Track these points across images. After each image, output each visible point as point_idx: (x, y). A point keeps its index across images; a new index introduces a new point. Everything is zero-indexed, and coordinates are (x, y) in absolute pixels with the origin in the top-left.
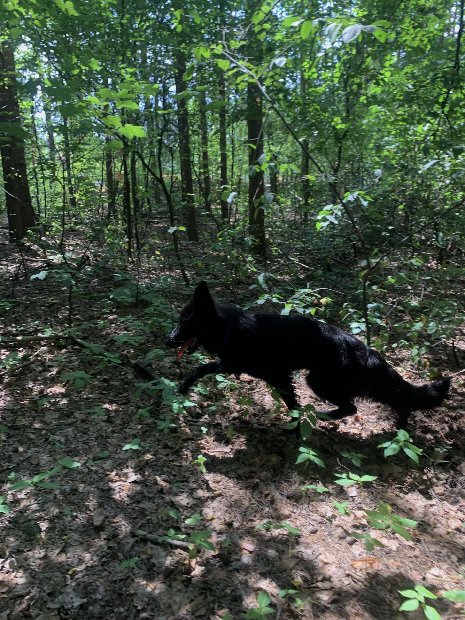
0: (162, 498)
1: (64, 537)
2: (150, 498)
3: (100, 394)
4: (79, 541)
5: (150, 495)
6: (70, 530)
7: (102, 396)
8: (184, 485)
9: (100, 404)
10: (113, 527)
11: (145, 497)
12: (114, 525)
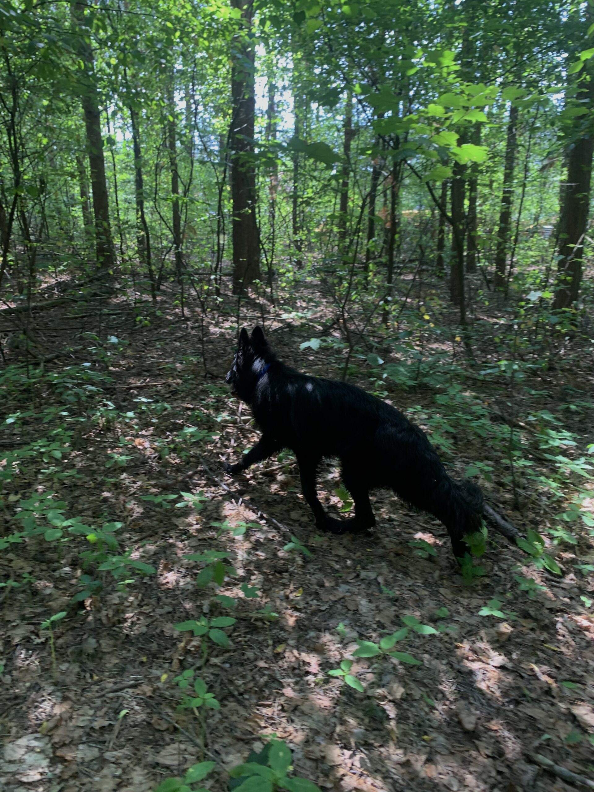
0: (553, 704)
1: (425, 737)
2: (534, 700)
3: (406, 515)
4: (448, 749)
5: (533, 695)
6: (431, 727)
7: (408, 518)
8: (579, 688)
9: (411, 531)
10: (492, 737)
11: (524, 696)
12: (492, 734)
